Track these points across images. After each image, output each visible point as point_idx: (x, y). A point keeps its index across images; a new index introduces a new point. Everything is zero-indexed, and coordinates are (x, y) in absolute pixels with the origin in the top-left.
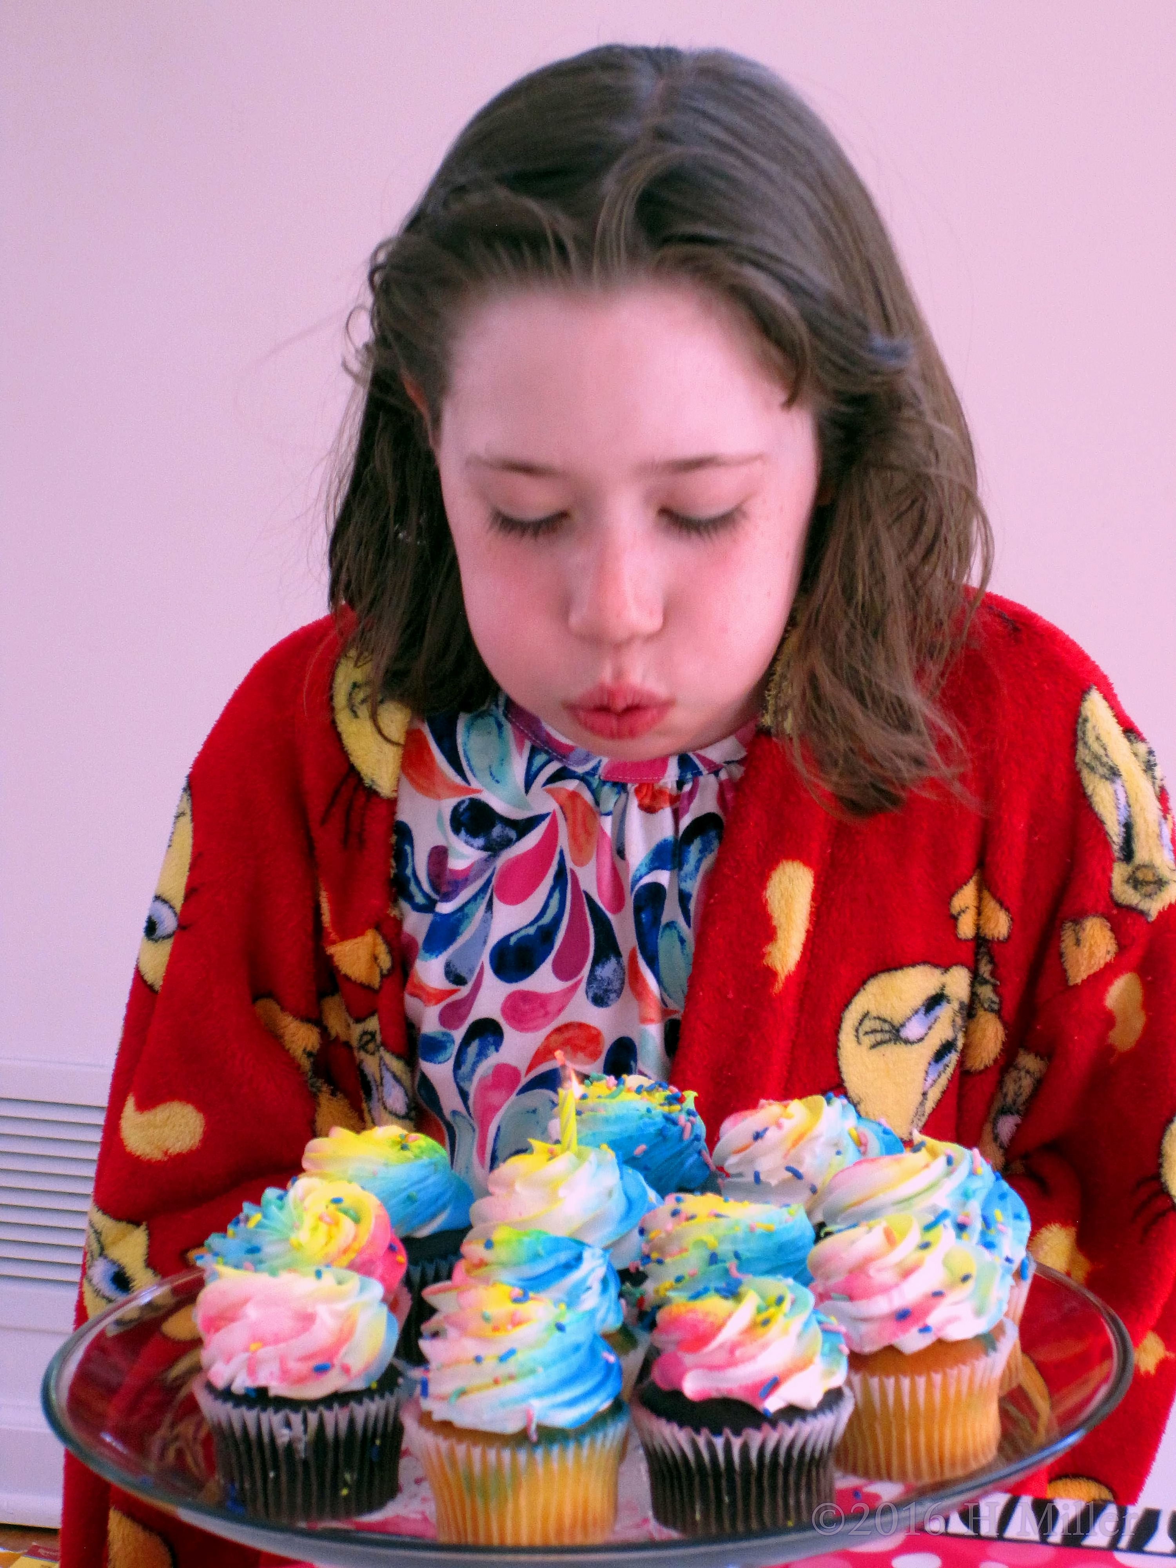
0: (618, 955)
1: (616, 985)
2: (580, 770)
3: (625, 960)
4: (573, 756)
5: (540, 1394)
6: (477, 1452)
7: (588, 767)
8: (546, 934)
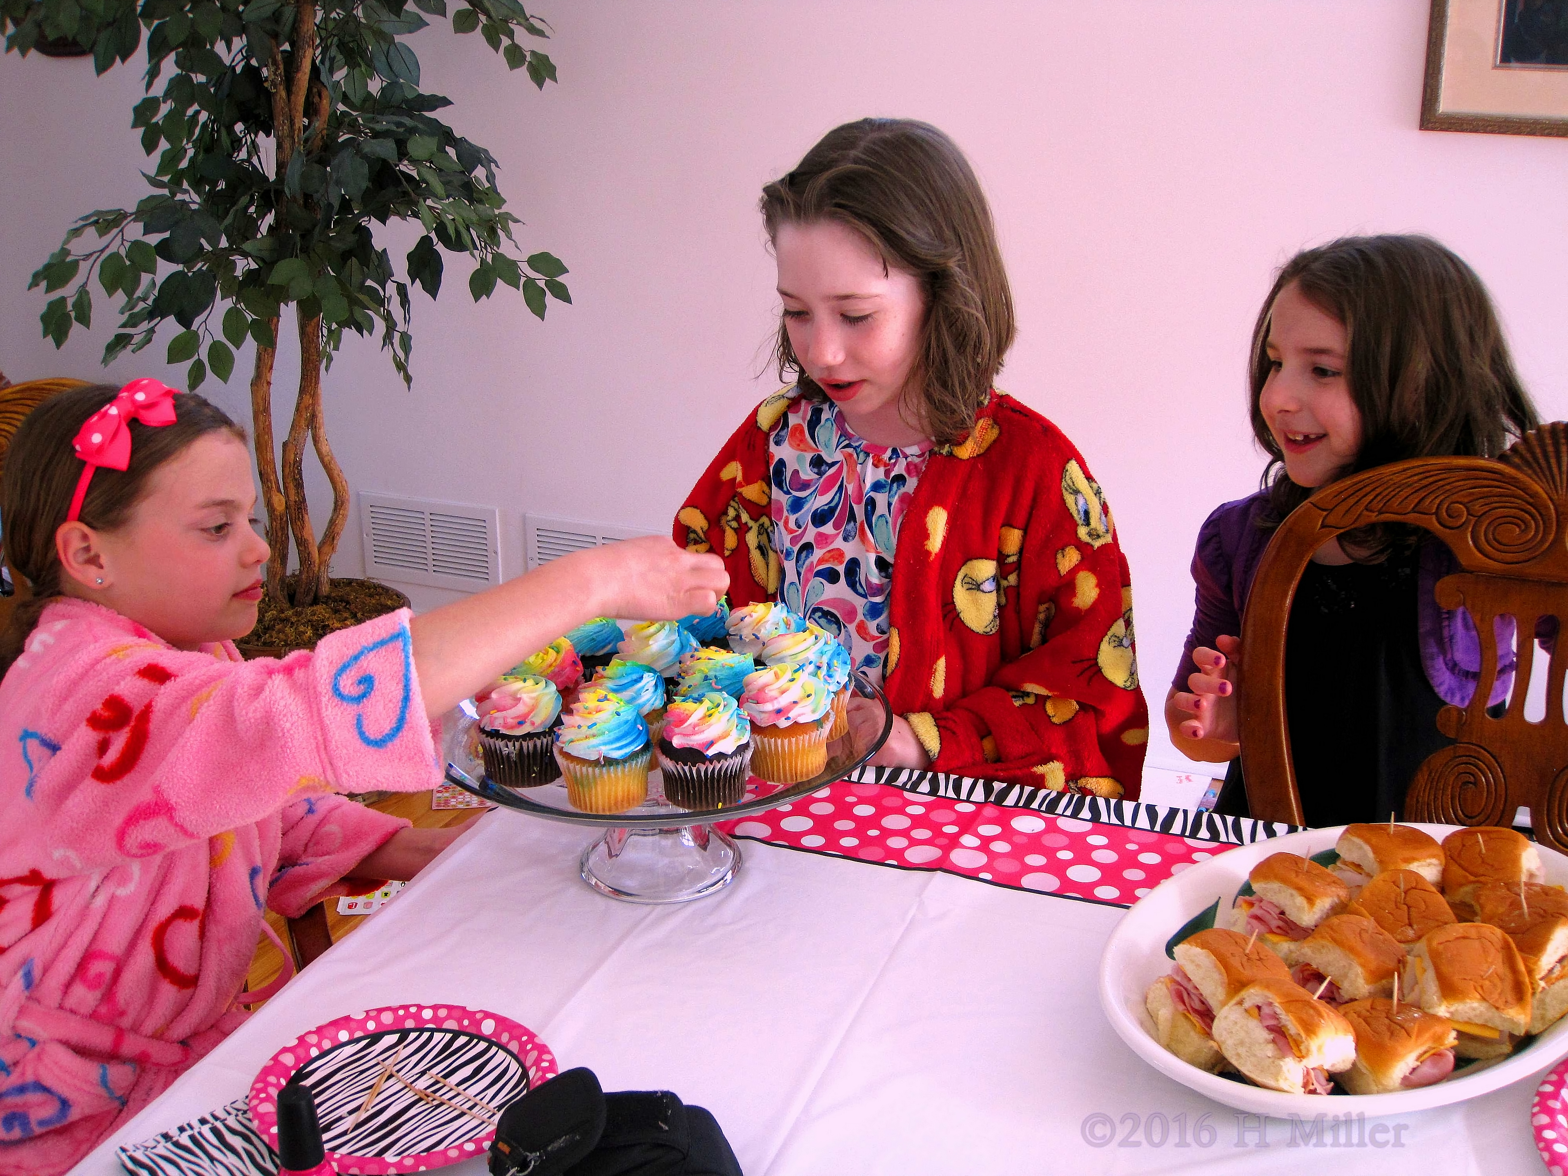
0: (855, 521)
1: (853, 534)
2: (854, 445)
3: (858, 524)
4: (853, 439)
5: (605, 744)
6: (578, 767)
7: (857, 444)
8: (832, 510)
